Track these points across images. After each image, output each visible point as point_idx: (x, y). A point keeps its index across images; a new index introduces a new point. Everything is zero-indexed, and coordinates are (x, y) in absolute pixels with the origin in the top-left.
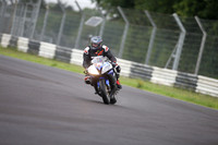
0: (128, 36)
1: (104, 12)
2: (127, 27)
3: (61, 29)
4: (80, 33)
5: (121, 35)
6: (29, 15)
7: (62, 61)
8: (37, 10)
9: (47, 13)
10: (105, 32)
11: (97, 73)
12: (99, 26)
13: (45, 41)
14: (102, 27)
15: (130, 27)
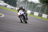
0: (47, 9)
1: (41, 4)
2: (46, 7)
3: (32, 8)
4: (36, 8)
5: (45, 9)
6: (25, 4)
7: (32, 14)
8: (27, 3)
9: (29, 4)
10: (42, 8)
11: (20, 14)
12: (40, 7)
13: (29, 10)
14: (41, 7)
15: (47, 7)
